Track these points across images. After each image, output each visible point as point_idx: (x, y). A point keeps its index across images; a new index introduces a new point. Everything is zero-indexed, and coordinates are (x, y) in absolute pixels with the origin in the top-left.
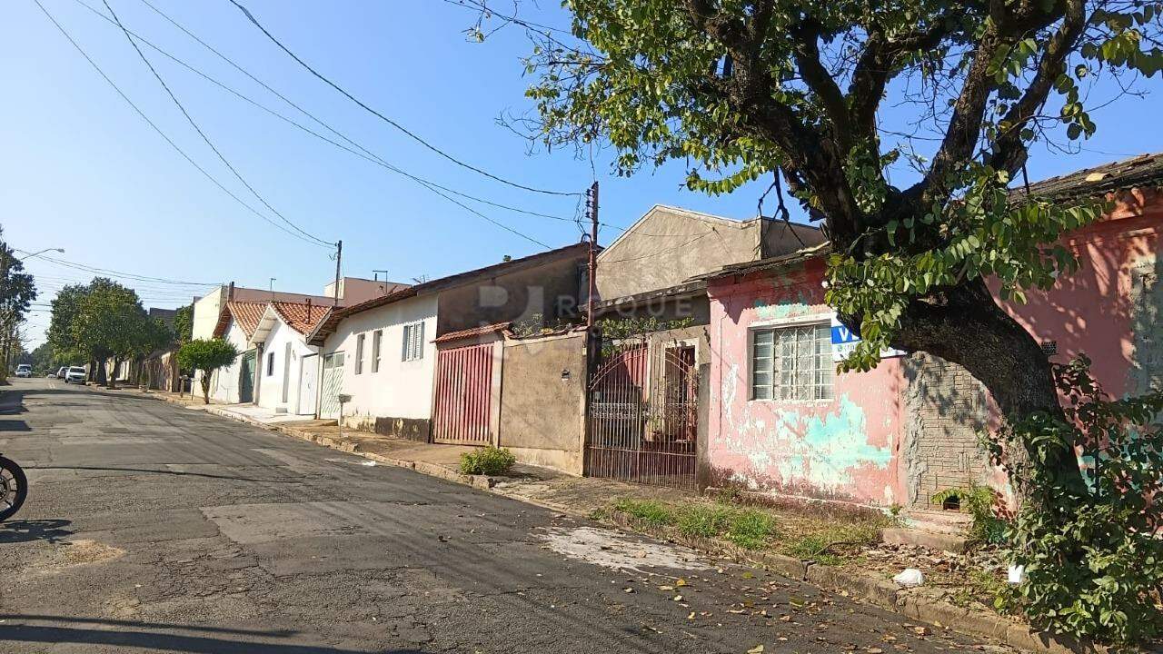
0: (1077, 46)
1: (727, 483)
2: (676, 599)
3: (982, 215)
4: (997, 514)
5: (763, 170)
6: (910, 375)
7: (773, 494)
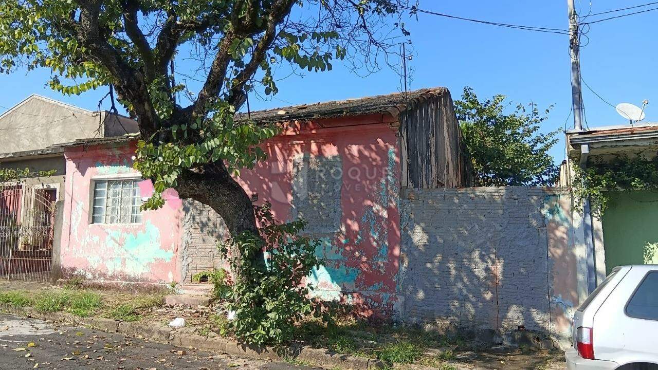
0: (271, 47)
1: (72, 276)
2: (26, 356)
3: (221, 128)
4: (226, 283)
5: (101, 84)
6: (186, 210)
7: (102, 281)
